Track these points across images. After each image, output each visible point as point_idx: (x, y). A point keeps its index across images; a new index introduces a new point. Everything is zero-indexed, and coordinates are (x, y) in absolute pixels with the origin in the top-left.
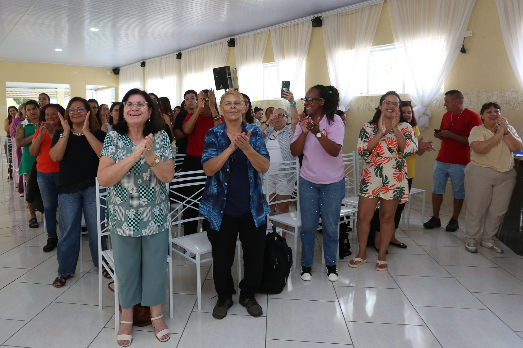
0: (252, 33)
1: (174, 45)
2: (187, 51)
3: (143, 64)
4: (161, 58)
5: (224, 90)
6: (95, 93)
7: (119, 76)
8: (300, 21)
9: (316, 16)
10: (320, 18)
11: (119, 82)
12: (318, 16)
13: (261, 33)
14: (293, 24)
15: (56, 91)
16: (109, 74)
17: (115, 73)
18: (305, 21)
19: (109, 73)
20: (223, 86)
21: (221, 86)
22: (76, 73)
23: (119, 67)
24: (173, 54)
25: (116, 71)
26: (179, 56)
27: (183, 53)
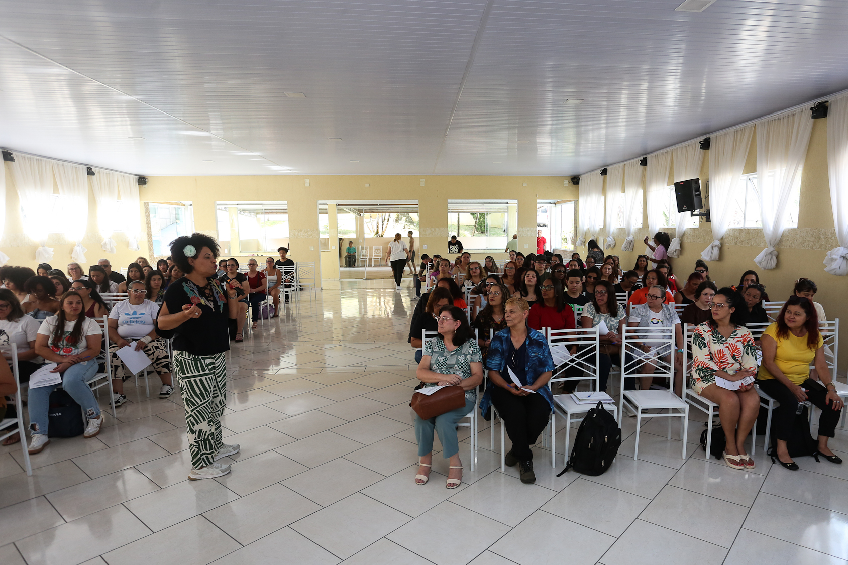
0: (732, 129)
2: (653, 154)
3: (604, 172)
4: (624, 164)
5: (690, 212)
6: (555, 208)
7: (578, 187)
8: (796, 109)
9: (820, 100)
10: (826, 104)
11: (578, 194)
12: (823, 101)
13: (744, 129)
14: (787, 115)
15: (508, 207)
16: (566, 185)
17: (574, 183)
18: (804, 109)
19: (566, 183)
20: (686, 207)
21: (685, 207)
22: (525, 185)
23: (579, 175)
24: (637, 159)
25: (575, 180)
26: (644, 162)
27: (649, 156)
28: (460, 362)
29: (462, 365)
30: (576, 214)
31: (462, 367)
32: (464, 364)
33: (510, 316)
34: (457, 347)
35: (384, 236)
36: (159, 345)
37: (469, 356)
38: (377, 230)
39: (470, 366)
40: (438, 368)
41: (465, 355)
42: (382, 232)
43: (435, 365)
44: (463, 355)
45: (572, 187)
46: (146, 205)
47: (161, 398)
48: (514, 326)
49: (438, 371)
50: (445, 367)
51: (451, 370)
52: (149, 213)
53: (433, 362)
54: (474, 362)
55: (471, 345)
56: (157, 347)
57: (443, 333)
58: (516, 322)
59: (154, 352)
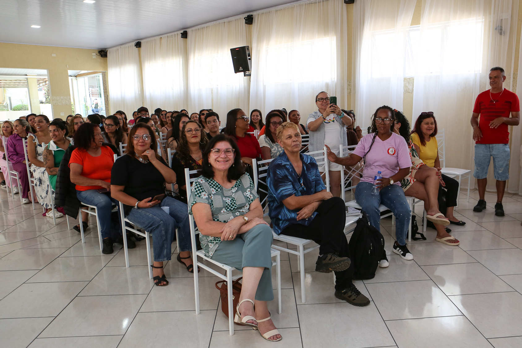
0: (273, 9)
1: (178, 22)
2: (193, 29)
3: (138, 45)
4: (161, 38)
5: (243, 73)
6: (76, 80)
7: (107, 60)
11: (107, 66)
15: (27, 79)
16: (94, 57)
17: (102, 56)
19: (95, 55)
20: (242, 68)
21: (241, 68)
22: (54, 55)
23: (106, 49)
24: (176, 33)
25: (103, 53)
26: (185, 35)
27: (189, 31)
30: (106, 84)
45: (100, 59)
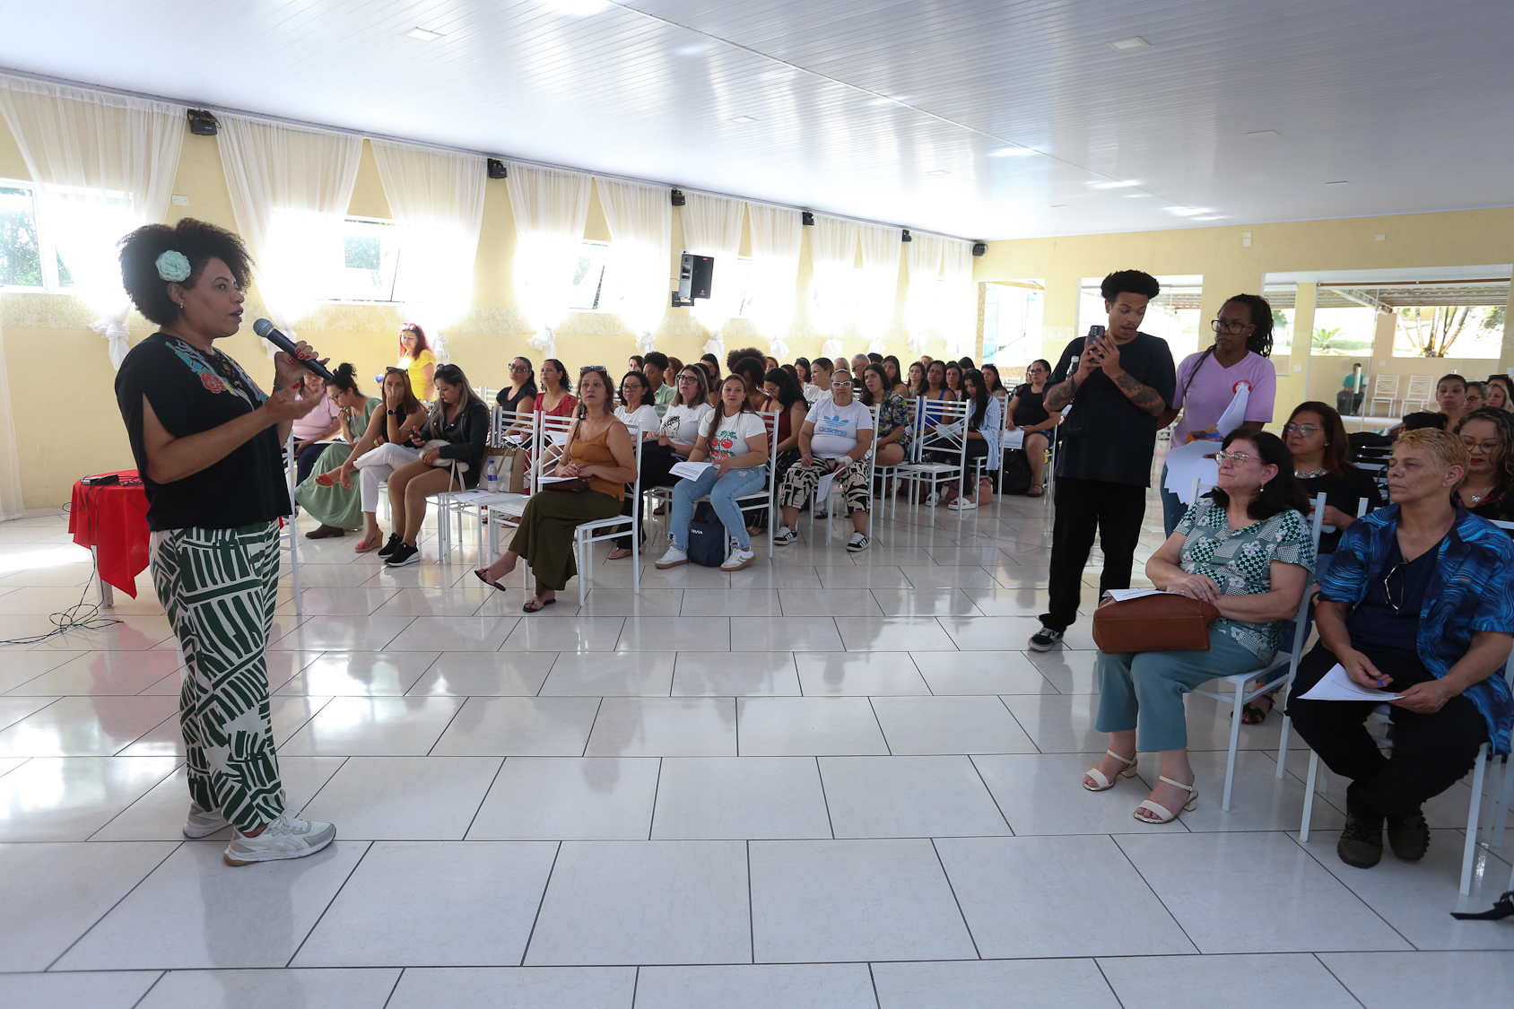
28: (1245, 556)
29: (1247, 564)
31: (1246, 568)
32: (1252, 561)
33: (1403, 476)
34: (1251, 523)
35: (1445, 356)
36: (858, 468)
37: (1271, 547)
38: (1431, 342)
39: (1269, 570)
40: (1194, 560)
41: (1264, 543)
42: (1442, 347)
43: (1188, 553)
44: (1257, 542)
46: (982, 287)
47: (849, 551)
48: (1413, 502)
49: (1191, 567)
50: (1208, 560)
51: (1220, 571)
52: (984, 299)
53: (1186, 546)
54: (1279, 561)
55: (1284, 524)
56: (854, 470)
57: (1229, 488)
58: (1419, 491)
59: (849, 476)
